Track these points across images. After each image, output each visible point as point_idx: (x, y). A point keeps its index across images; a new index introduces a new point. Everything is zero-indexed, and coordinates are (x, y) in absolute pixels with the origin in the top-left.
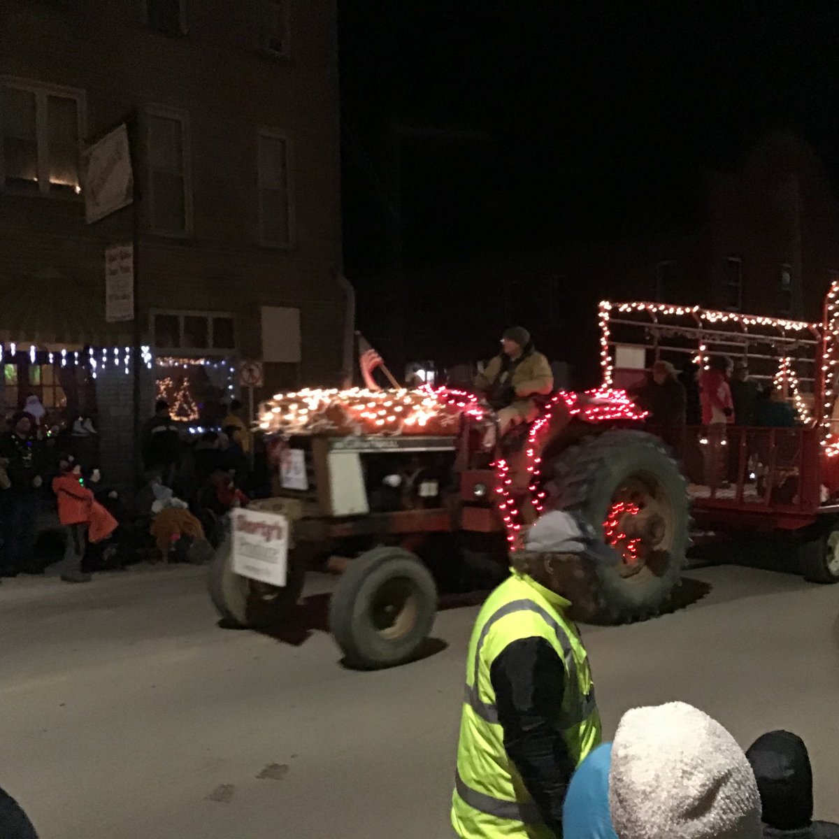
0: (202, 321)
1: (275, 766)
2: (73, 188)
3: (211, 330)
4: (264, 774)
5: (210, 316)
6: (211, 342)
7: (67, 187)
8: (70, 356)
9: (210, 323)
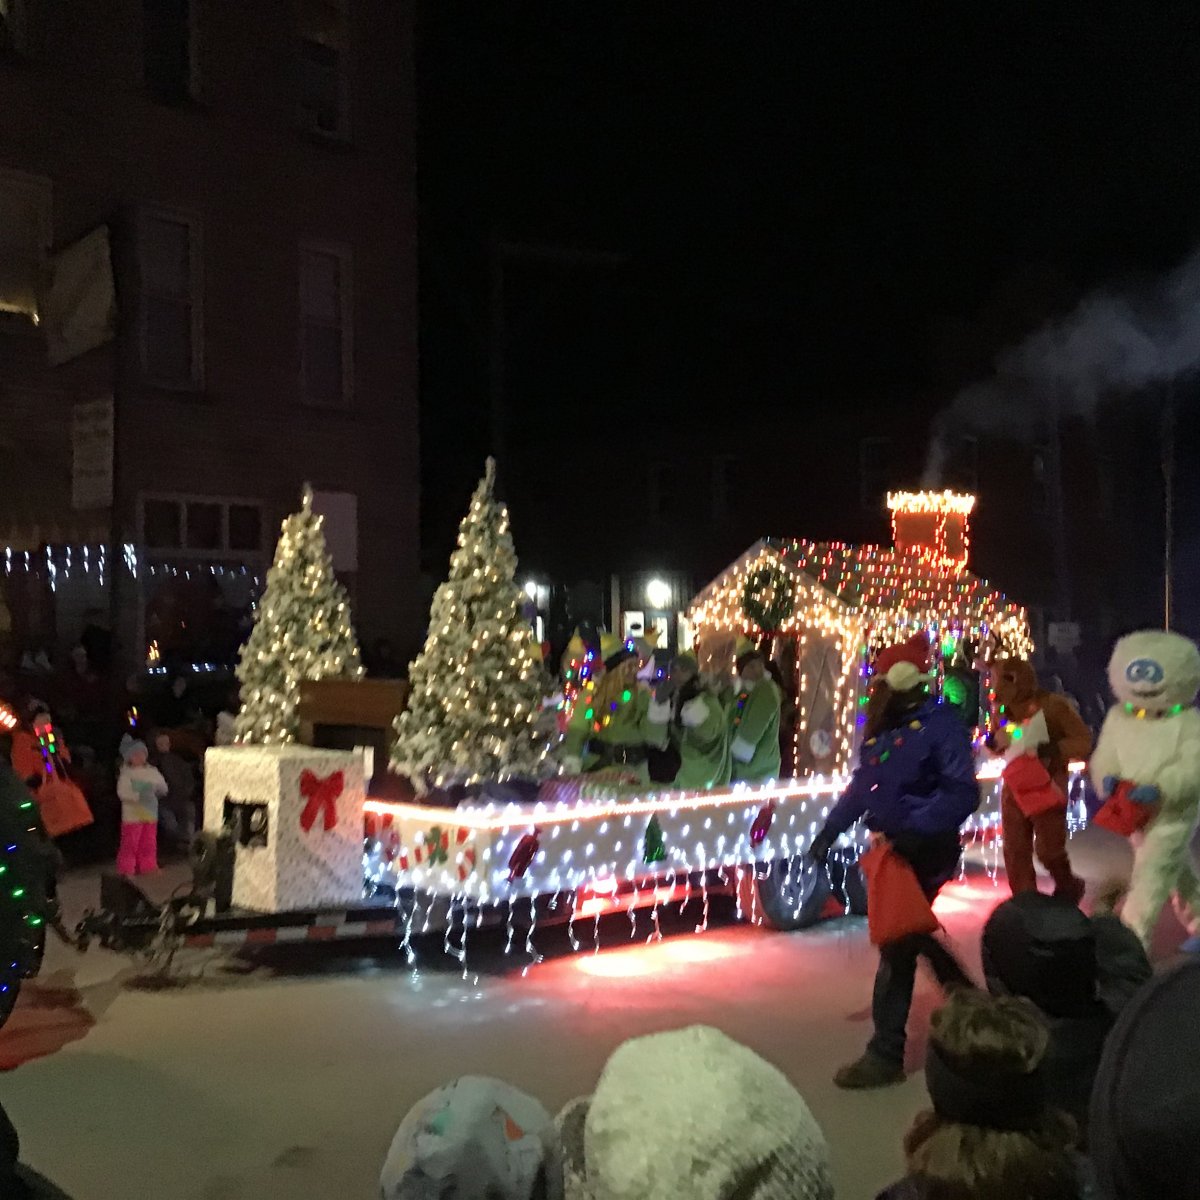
0: (215, 510)
1: (297, 1150)
2: (29, 318)
3: (225, 521)
4: (281, 1161)
5: (225, 503)
6: (225, 539)
7: (21, 314)
8: (17, 558)
9: (226, 512)
